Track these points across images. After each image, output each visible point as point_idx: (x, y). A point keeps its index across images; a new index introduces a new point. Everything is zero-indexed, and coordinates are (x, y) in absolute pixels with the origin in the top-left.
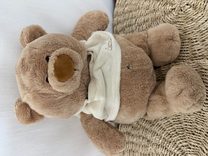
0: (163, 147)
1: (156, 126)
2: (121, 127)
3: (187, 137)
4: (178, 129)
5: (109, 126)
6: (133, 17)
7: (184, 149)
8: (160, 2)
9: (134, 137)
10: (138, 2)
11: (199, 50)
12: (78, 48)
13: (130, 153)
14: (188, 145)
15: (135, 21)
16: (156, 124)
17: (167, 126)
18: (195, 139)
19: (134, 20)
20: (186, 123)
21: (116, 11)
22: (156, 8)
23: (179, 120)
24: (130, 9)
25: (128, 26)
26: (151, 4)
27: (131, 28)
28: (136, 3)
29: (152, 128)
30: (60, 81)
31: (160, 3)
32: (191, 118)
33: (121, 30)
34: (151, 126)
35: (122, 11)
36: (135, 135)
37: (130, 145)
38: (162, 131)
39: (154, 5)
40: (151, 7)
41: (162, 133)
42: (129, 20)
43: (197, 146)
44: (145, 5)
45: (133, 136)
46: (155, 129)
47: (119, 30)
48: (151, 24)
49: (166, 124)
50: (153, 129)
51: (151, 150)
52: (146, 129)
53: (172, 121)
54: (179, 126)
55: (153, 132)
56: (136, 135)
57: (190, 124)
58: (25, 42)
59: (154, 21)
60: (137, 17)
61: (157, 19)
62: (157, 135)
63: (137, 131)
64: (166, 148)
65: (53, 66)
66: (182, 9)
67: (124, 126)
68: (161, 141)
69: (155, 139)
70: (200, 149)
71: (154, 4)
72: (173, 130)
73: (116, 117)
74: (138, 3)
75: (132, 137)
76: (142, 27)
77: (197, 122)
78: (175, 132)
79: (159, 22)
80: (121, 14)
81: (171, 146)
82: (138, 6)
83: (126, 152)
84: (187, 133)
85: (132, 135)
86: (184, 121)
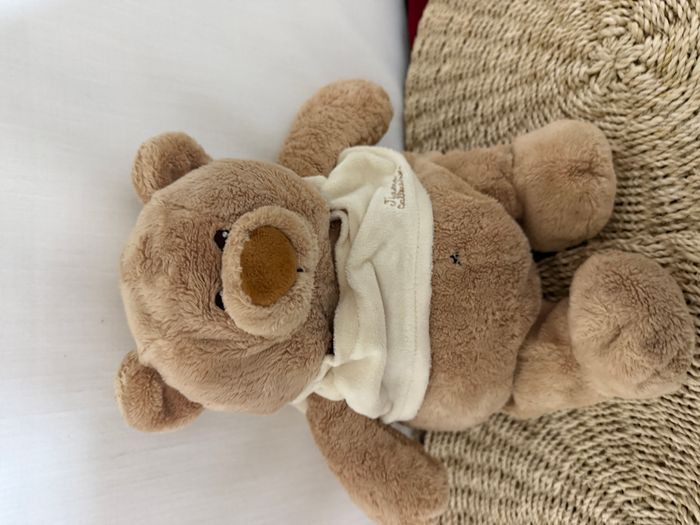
0: (567, 505)
1: (544, 439)
2: (432, 440)
3: (642, 473)
4: (612, 447)
5: (396, 437)
6: (468, 95)
7: (634, 511)
8: (550, 51)
9: (473, 472)
10: (481, 48)
11: (675, 201)
12: (304, 202)
14: (643, 500)
15: (473, 106)
16: (544, 432)
17: (577, 440)
18: (667, 479)
19: (471, 106)
20: (639, 431)
21: (414, 76)
22: (538, 68)
23: (616, 419)
24: (458, 68)
25: (450, 122)
26: (523, 58)
27: (459, 130)
28: (476, 52)
29: (529, 445)
30: (256, 304)
31: (552, 55)
32: (652, 414)
33: (430, 136)
34: (527, 438)
35: (433, 76)
36: (475, 466)
37: (459, 498)
38: (561, 454)
39: (533, 60)
40: (522, 67)
41: (564, 461)
42: (456, 105)
43: (673, 503)
44: (504, 58)
45: (470, 472)
46: (541, 448)
47: (422, 135)
48: (526, 117)
49: (576, 432)
50: (532, 447)
51: (527, 513)
52: (511, 448)
53: (592, 423)
54: (616, 438)
55: (535, 458)
56: (479, 466)
57: (651, 433)
58: (149, 186)
59: (534, 109)
60: (479, 96)
61: (544, 102)
62: (547, 467)
63: (482, 455)
64: (575, 510)
65: (238, 262)
66: (621, 75)
67: (440, 437)
68: (558, 486)
69: (540, 481)
70: (683, 513)
71: (532, 56)
72: (597, 452)
73: (419, 411)
74: (482, 52)
75: (465, 474)
76: (497, 128)
77: (671, 425)
78: (604, 457)
79: (550, 111)
80: (430, 87)
81: (591, 502)
82: (482, 62)
83: (447, 520)
84: (641, 461)
85: (468, 468)
86: (630, 421)
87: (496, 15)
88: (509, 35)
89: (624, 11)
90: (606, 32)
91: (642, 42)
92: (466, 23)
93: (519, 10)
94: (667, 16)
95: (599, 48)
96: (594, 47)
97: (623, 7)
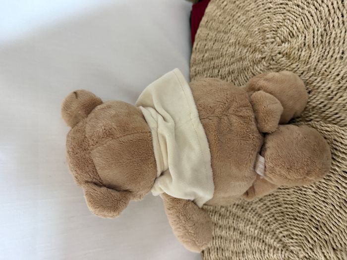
0: (260, 239)
1: (250, 212)
3: (288, 223)
4: (276, 213)
6: (215, 66)
7: (286, 240)
8: (247, 48)
10: (220, 47)
13: (217, 252)
15: (218, 71)
16: (250, 209)
17: (263, 211)
18: (298, 225)
19: (216, 71)
20: (286, 206)
21: (194, 58)
22: (242, 55)
23: (278, 201)
24: (211, 55)
26: (237, 51)
28: (218, 49)
29: (244, 215)
31: (248, 50)
32: (291, 198)
34: (243, 212)
35: (201, 58)
37: (217, 240)
38: (257, 217)
39: (241, 52)
40: (236, 54)
41: (258, 221)
42: (211, 71)
43: (301, 236)
44: (229, 51)
45: (221, 228)
46: (249, 216)
49: (262, 208)
50: (246, 216)
51: (245, 245)
52: (237, 217)
53: (269, 203)
54: (278, 209)
55: (247, 220)
56: (225, 226)
57: (291, 206)
60: (220, 67)
61: (245, 69)
62: (252, 224)
63: (226, 221)
64: (263, 241)
66: (274, 58)
68: (256, 232)
69: (249, 230)
70: (304, 239)
71: (240, 50)
72: (271, 216)
75: (219, 229)
76: (227, 81)
78: (274, 218)
80: (200, 63)
82: (221, 53)
83: (212, 250)
84: (288, 218)
86: (283, 202)
87: (226, 33)
88: (231, 41)
89: (274, 32)
90: (267, 41)
91: (281, 45)
92: (214, 36)
93: (235, 31)
94: (289, 34)
95: (265, 47)
96: (263, 47)
97: (274, 31)
